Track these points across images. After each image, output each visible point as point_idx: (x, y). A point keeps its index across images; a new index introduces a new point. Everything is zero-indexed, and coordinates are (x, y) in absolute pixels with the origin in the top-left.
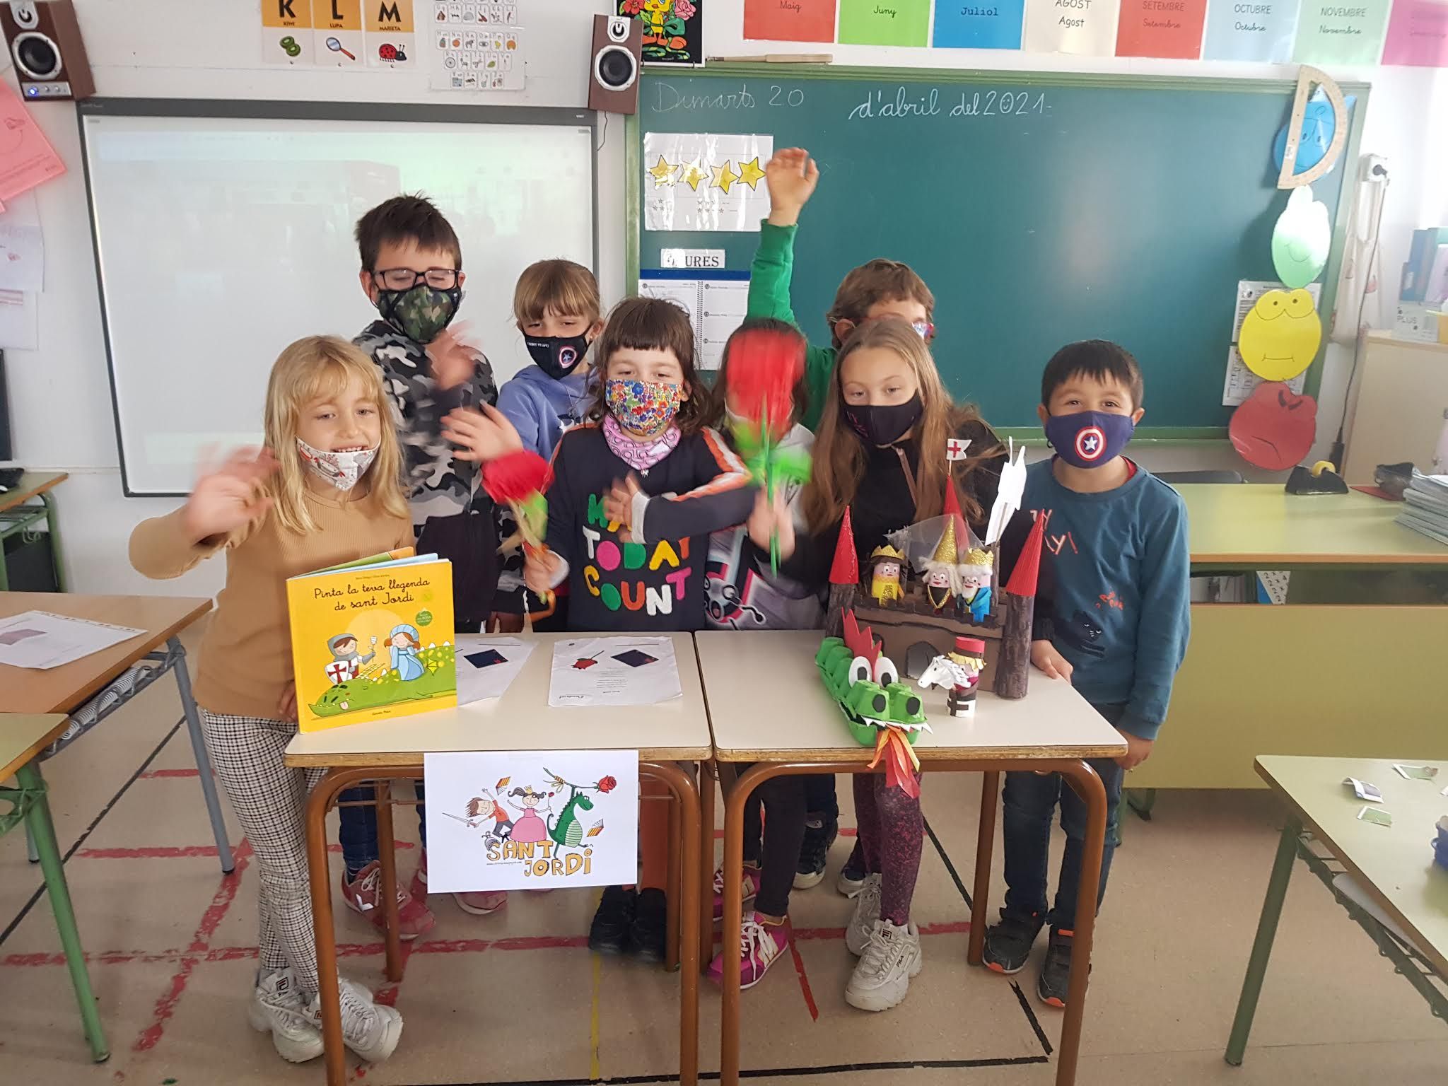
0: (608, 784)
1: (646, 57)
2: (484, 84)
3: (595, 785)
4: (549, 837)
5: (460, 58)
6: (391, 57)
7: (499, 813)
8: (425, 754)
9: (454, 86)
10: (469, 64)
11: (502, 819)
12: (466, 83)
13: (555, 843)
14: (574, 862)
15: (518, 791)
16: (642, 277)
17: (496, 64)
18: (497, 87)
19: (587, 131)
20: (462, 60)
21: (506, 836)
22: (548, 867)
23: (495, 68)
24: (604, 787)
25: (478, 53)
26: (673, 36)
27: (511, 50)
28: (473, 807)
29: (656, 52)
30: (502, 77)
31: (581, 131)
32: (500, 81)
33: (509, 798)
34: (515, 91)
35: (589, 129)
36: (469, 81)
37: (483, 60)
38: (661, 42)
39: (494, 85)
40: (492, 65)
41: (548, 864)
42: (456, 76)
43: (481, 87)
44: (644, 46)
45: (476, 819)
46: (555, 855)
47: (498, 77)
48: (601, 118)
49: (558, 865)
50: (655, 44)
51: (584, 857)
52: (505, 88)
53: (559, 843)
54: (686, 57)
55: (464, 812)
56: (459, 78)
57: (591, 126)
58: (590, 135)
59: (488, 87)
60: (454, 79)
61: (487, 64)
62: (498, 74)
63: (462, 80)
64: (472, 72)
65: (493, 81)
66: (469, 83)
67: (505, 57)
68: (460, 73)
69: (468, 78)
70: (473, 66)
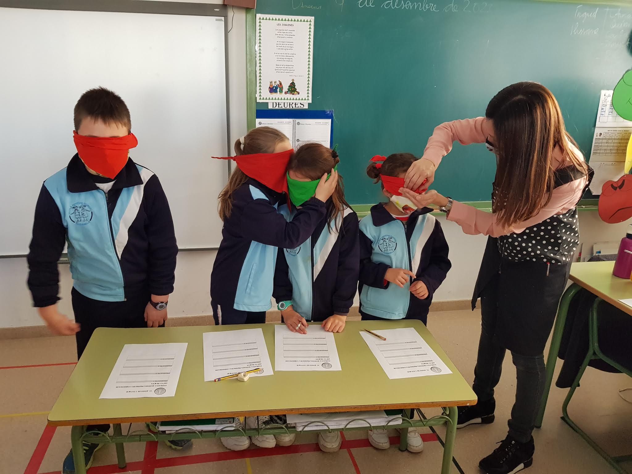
16: (258, 117)
19: (221, 20)
31: (217, 20)
57: (224, 16)
58: (223, 22)
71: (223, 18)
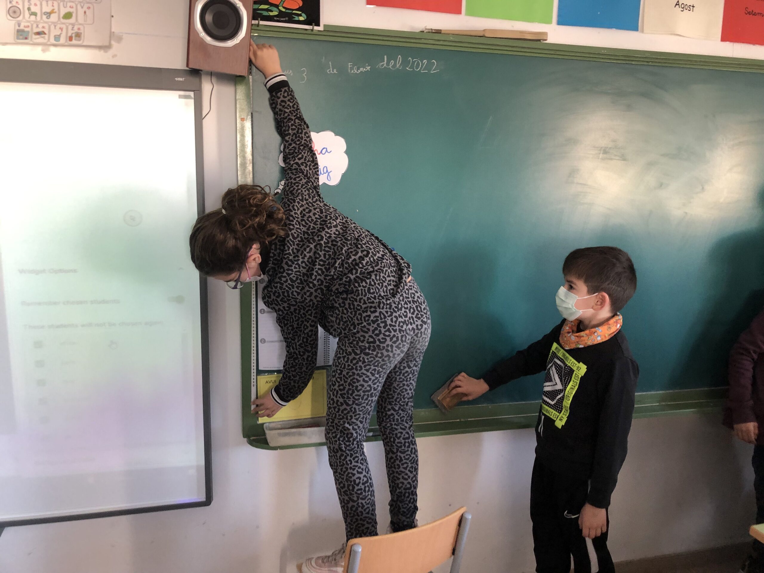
1: (257, 14)
2: (57, 38)
5: (26, 6)
9: (18, 38)
12: (34, 37)
17: (74, 15)
18: (74, 42)
19: (189, 97)
20: (29, 9)
23: (72, 20)
25: (50, 2)
29: (267, 10)
30: (81, 31)
31: (180, 97)
32: (78, 35)
34: (98, 47)
36: (38, 33)
37: (56, 10)
38: (273, 0)
39: (71, 40)
40: (68, 16)
42: (22, 27)
43: (52, 41)
47: (77, 31)
48: (206, 84)
50: (266, 2)
52: (85, 44)
54: (301, 18)
56: (26, 29)
57: (193, 91)
58: (192, 101)
59: (62, 40)
60: (18, 31)
61: (62, 15)
62: (76, 28)
63: (28, 32)
64: (43, 24)
65: (69, 34)
66: (38, 36)
67: (85, 8)
68: (26, 24)
69: (36, 30)
70: (44, 17)
71: (192, 94)
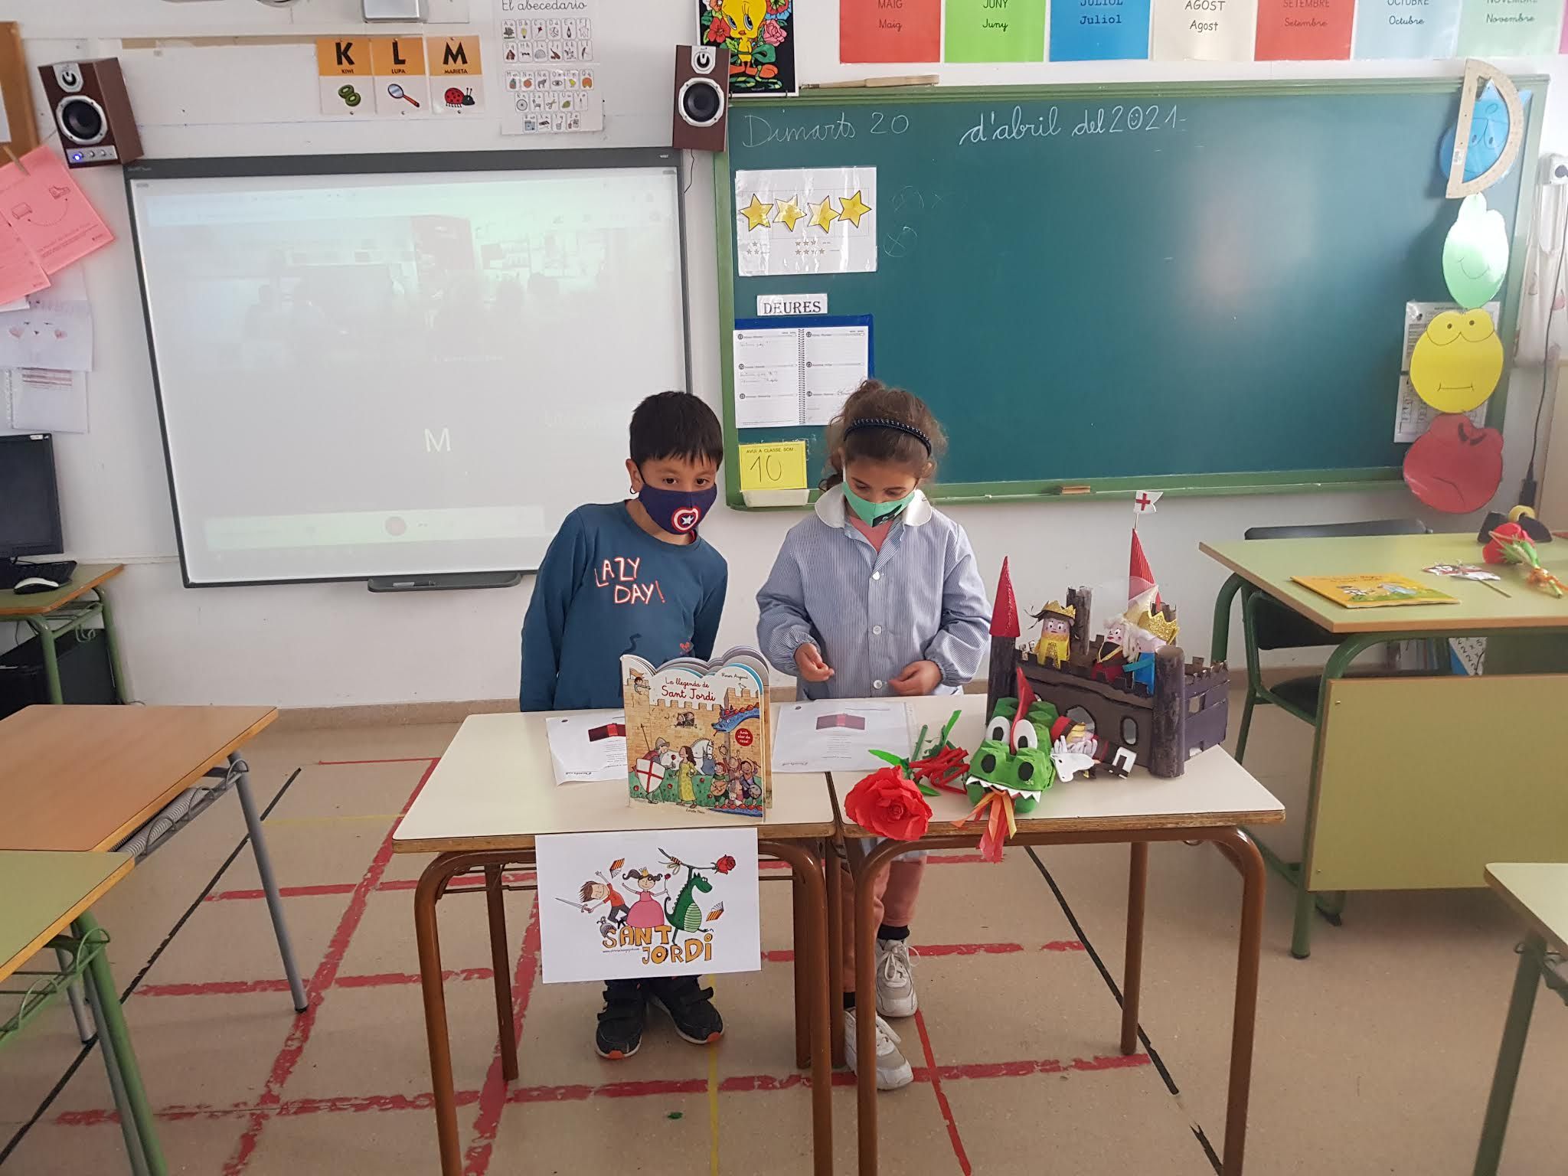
0: (726, 864)
1: (734, 88)
2: (559, 126)
3: (714, 866)
4: (667, 923)
5: (532, 99)
6: (458, 102)
7: (614, 898)
8: (536, 836)
9: (526, 130)
10: (542, 106)
11: (617, 903)
12: (539, 127)
13: (674, 928)
14: (693, 949)
15: (633, 874)
16: (737, 328)
17: (572, 103)
18: (573, 129)
19: (673, 172)
20: (534, 101)
21: (622, 921)
22: (667, 954)
23: (570, 108)
24: (722, 867)
25: (551, 93)
26: (763, 64)
27: (588, 87)
28: (587, 891)
29: (745, 82)
30: (578, 118)
31: (665, 172)
32: (576, 122)
33: (625, 882)
34: (594, 132)
35: (675, 169)
36: (543, 123)
37: (556, 100)
38: (750, 71)
39: (570, 128)
40: (567, 104)
41: (667, 951)
42: (529, 119)
43: (555, 129)
44: (731, 76)
45: (590, 904)
46: (673, 941)
47: (574, 118)
48: (688, 158)
49: (677, 951)
50: (744, 74)
51: (704, 943)
52: (582, 130)
53: (677, 928)
54: (777, 87)
55: (577, 897)
56: (532, 120)
57: (676, 166)
58: (676, 176)
59: (563, 129)
60: (526, 123)
61: (561, 104)
62: (574, 115)
63: (534, 123)
64: (545, 113)
65: (569, 122)
66: (543, 126)
67: (581, 95)
68: (533, 115)
69: (541, 121)
70: (547, 107)
